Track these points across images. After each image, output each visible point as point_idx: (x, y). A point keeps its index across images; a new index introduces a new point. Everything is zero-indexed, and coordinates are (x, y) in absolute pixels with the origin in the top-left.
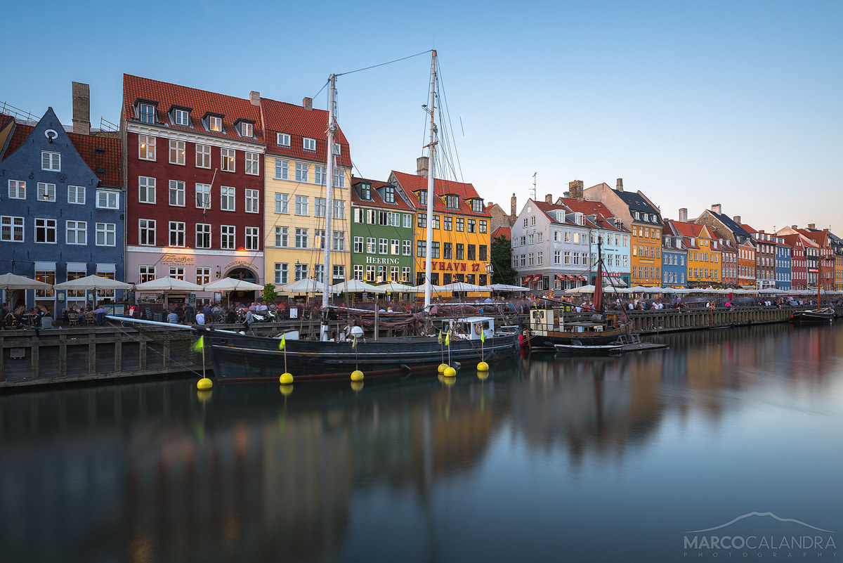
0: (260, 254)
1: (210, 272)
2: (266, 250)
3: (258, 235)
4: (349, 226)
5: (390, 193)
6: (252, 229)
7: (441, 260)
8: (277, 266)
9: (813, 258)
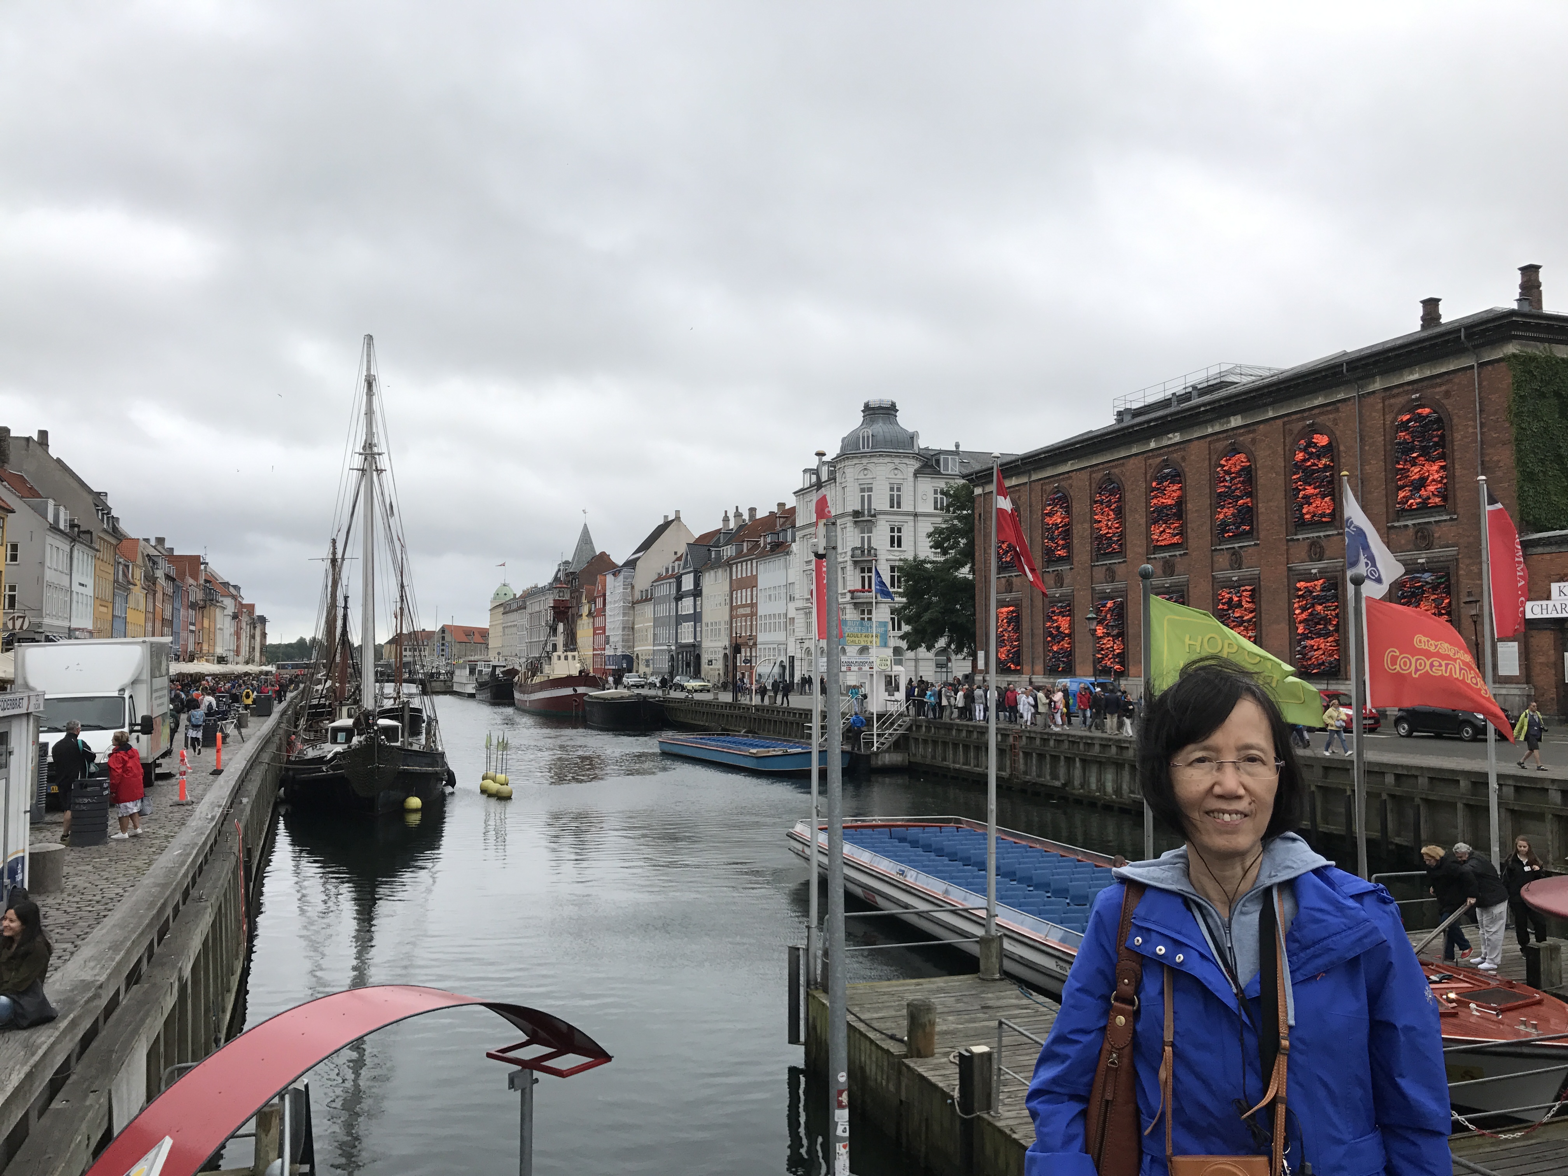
9: (193, 606)
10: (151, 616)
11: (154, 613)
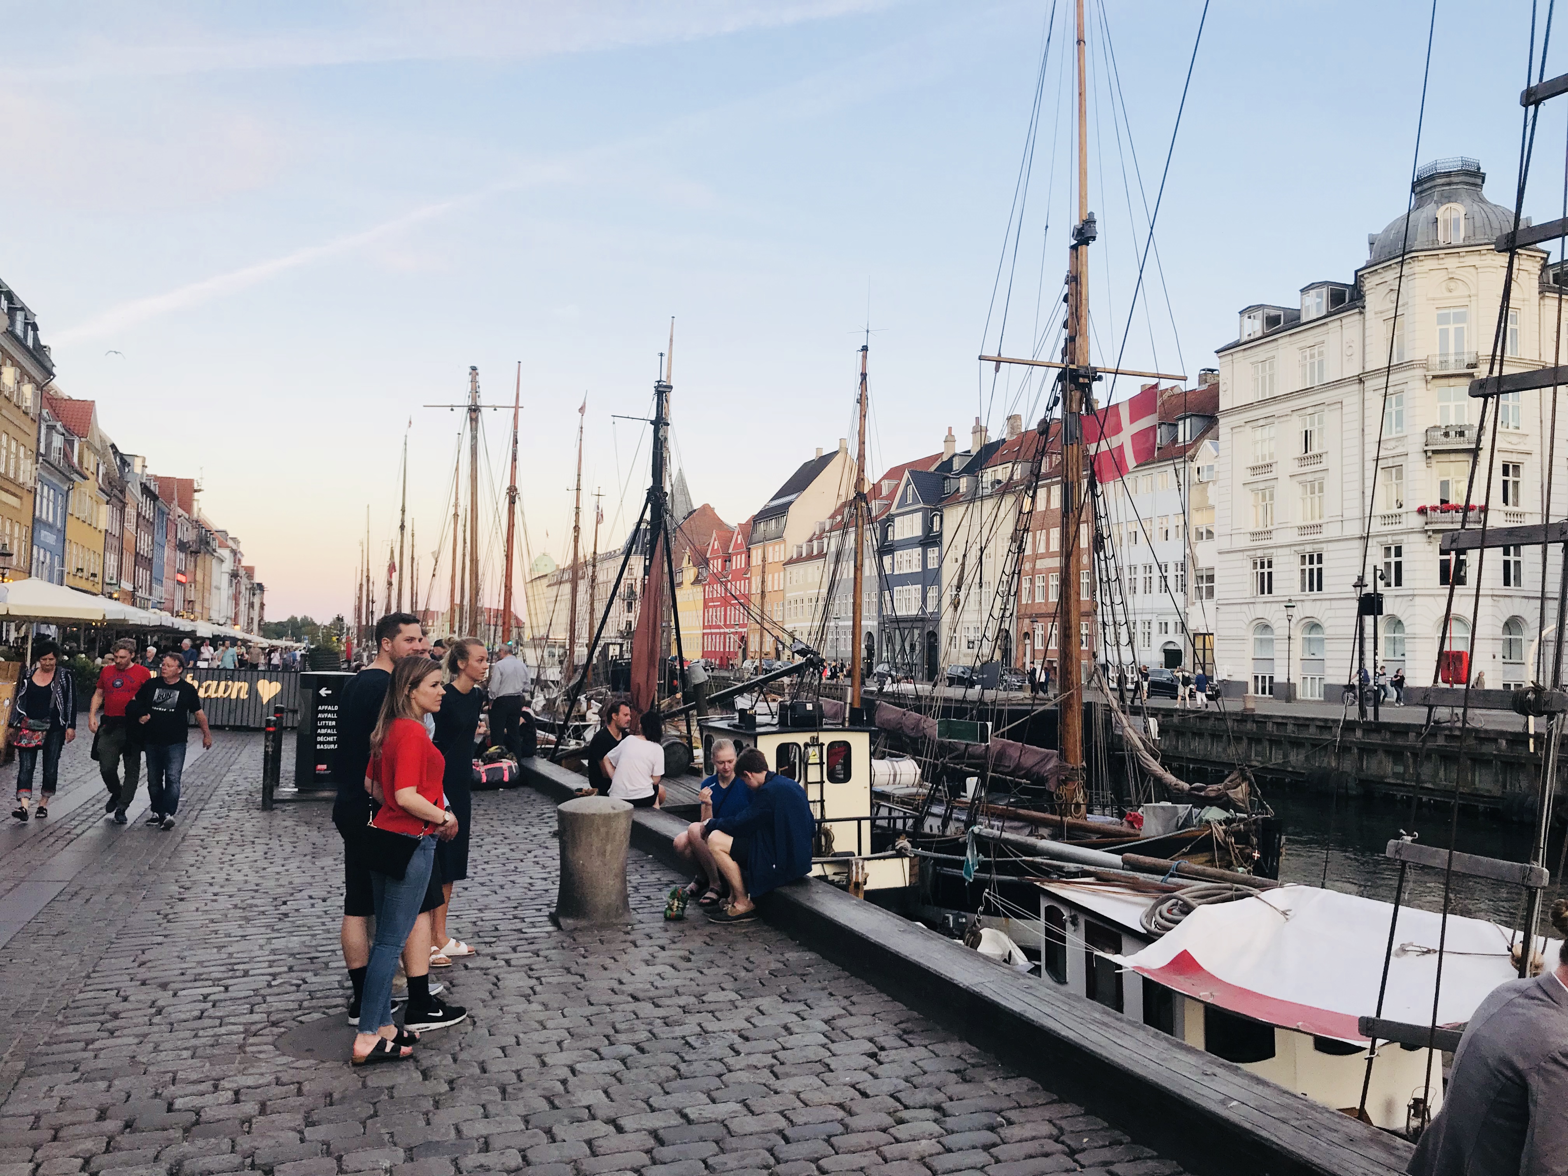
9: (182, 546)
10: (116, 543)
11: (121, 538)
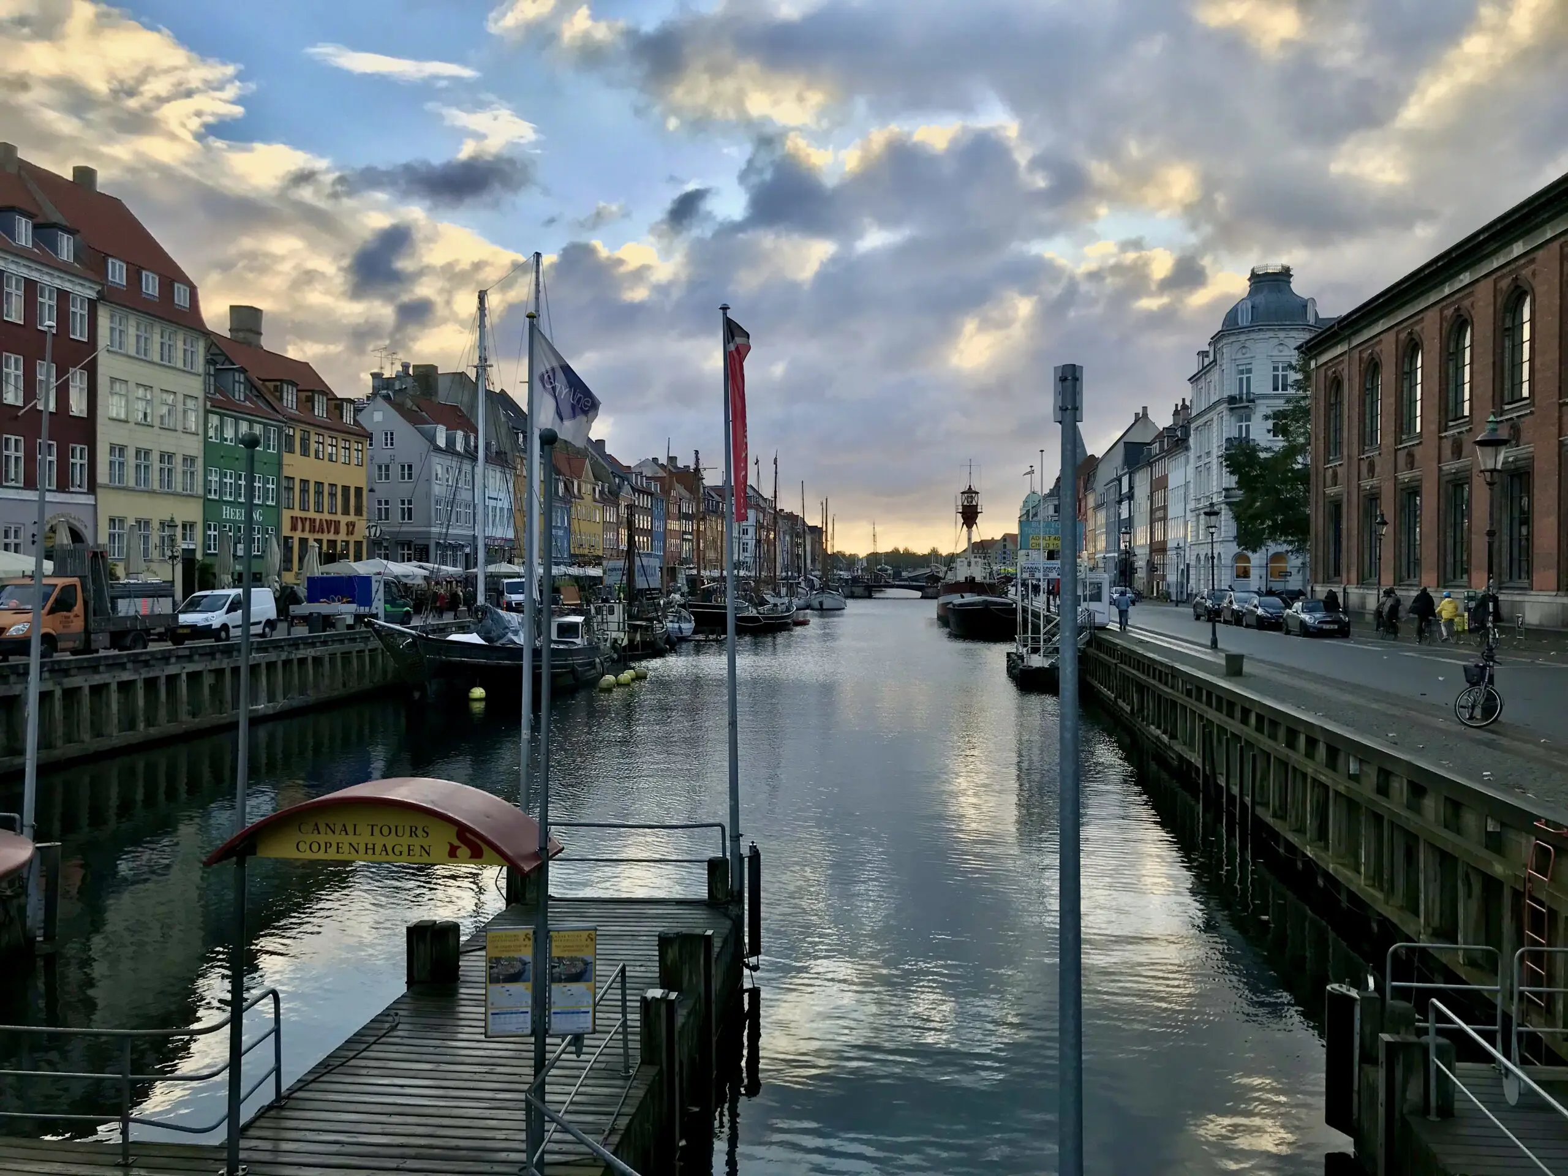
0: (89, 500)
1: (22, 534)
2: (99, 491)
3: (85, 461)
4: (202, 445)
5: (240, 382)
6: (78, 447)
7: (312, 514)
8: (112, 520)
